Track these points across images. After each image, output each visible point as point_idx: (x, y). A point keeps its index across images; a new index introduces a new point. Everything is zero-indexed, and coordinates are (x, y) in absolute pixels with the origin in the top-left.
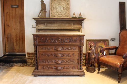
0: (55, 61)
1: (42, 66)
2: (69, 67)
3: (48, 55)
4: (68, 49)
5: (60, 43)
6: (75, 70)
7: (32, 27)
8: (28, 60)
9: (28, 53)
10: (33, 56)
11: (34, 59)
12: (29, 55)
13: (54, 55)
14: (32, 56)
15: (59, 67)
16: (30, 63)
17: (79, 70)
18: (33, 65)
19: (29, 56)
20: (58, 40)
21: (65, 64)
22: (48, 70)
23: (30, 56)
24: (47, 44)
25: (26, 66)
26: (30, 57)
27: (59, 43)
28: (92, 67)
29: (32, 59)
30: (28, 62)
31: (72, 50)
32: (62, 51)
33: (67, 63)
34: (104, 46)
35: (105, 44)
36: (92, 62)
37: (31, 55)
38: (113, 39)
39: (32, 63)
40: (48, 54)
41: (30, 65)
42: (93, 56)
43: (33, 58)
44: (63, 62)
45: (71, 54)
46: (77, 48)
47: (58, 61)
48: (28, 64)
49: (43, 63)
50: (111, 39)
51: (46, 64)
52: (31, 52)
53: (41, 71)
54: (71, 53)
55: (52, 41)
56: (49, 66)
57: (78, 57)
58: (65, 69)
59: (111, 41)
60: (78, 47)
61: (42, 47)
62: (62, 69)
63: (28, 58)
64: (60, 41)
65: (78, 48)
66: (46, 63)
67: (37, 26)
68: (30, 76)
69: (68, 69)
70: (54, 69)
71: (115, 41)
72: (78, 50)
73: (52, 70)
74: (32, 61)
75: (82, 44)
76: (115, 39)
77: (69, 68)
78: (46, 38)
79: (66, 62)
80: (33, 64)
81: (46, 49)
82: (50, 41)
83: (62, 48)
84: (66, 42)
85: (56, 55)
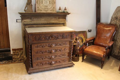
0: (49, 57)
1: (37, 64)
2: (61, 60)
3: (42, 52)
4: (61, 45)
5: (53, 40)
6: (66, 62)
7: (17, 22)
8: (13, 56)
9: (13, 50)
10: (19, 52)
11: (20, 55)
12: (14, 51)
13: (48, 52)
14: (17, 52)
15: (52, 62)
16: (16, 59)
17: (69, 62)
18: (20, 60)
19: (15, 53)
20: (52, 37)
21: (58, 59)
22: (43, 66)
23: (16, 52)
24: (41, 42)
25: (12, 62)
26: (16, 53)
28: (77, 57)
29: (17, 55)
30: (14, 58)
31: (64, 46)
32: (55, 47)
33: (59, 57)
34: (83, 37)
35: (84, 35)
36: (77, 53)
37: (17, 51)
38: (90, 30)
39: (18, 58)
40: (43, 51)
41: (16, 61)
42: (78, 48)
44: (56, 57)
45: (63, 49)
46: (68, 44)
47: (52, 57)
48: (14, 60)
49: (38, 60)
50: (89, 30)
52: (16, 48)
53: (36, 68)
56: (44, 62)
57: (69, 51)
58: (58, 62)
59: (88, 32)
60: (69, 42)
61: (36, 45)
62: (55, 63)
63: (14, 54)
66: (40, 60)
67: (23, 21)
68: (25, 74)
69: (60, 62)
70: (48, 64)
71: (91, 32)
72: (69, 45)
73: (46, 66)
74: (18, 56)
75: (72, 40)
76: (91, 30)
77: (61, 61)
78: (41, 36)
79: (58, 56)
80: (19, 59)
81: (41, 47)
82: (45, 38)
83: (55, 44)
84: (59, 39)
85: (50, 51)
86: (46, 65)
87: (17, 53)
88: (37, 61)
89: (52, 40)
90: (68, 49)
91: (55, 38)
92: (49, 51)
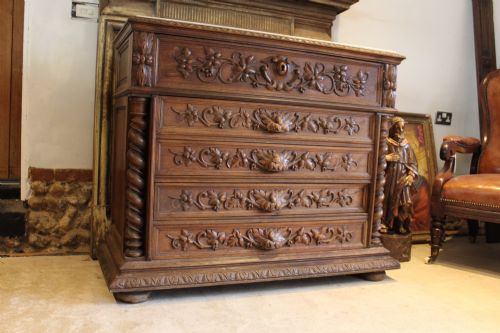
0: (253, 201)
1: (175, 234)
2: (320, 229)
3: (215, 156)
4: (325, 130)
6: (351, 245)
7: (74, 15)
8: (33, 215)
9: (36, 174)
10: (70, 193)
11: (71, 210)
12: (41, 185)
13: (251, 163)
14: (59, 193)
15: (272, 235)
16: (47, 233)
17: (368, 246)
18: (67, 245)
19: (44, 193)
20: (278, 70)
21: (306, 216)
22: (211, 252)
23: (51, 189)
24: (213, 88)
25: (21, 252)
26: (48, 198)
27: (281, 86)
29: (57, 210)
30: (34, 230)
31: (342, 136)
32: (294, 136)
33: (314, 209)
35: (417, 135)
37: (58, 185)
38: (444, 116)
39: (57, 231)
40: (218, 152)
41: (47, 245)
43: (66, 205)
44: (295, 202)
45: (336, 157)
46: (365, 128)
47: (270, 199)
48: (33, 238)
49: (184, 210)
50: (439, 114)
51: (199, 218)
52: (55, 166)
54: (337, 152)
55: (245, 72)
56: (217, 228)
57: (366, 175)
58: (303, 241)
59: (437, 123)
60: (367, 119)
61: (180, 107)
62: (287, 244)
63: (36, 200)
64: (290, 77)
65: (367, 124)
66: (201, 209)
67: (108, 10)
69: (317, 241)
70: (246, 247)
71: (449, 124)
72: (370, 136)
73: (231, 255)
74: (57, 219)
75: (388, 106)
76: (450, 115)
77: (322, 236)
78: (212, 51)
79: (307, 201)
80: (66, 239)
81: (209, 120)
82: (235, 70)
83: (293, 117)
84: (317, 88)
85: (260, 159)
86: (234, 251)
87: (59, 201)
88: (181, 214)
89: (277, 89)
90: (364, 162)
91: (293, 80)
92: (256, 161)
